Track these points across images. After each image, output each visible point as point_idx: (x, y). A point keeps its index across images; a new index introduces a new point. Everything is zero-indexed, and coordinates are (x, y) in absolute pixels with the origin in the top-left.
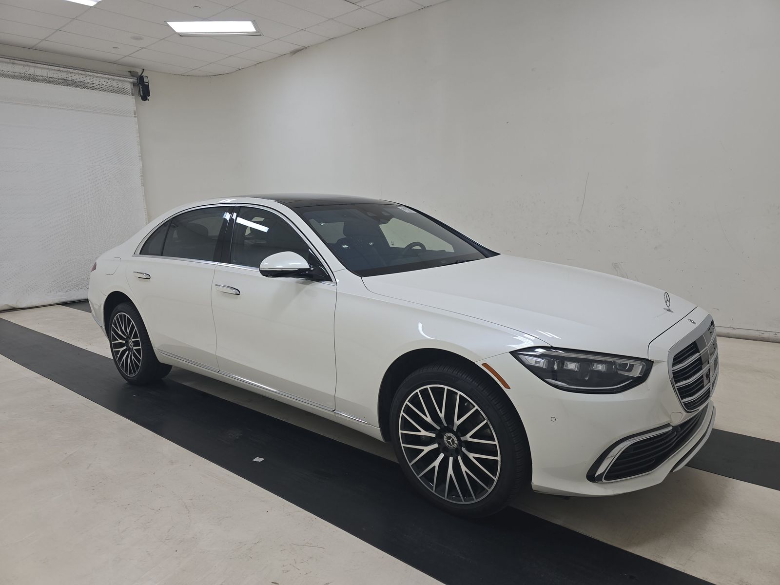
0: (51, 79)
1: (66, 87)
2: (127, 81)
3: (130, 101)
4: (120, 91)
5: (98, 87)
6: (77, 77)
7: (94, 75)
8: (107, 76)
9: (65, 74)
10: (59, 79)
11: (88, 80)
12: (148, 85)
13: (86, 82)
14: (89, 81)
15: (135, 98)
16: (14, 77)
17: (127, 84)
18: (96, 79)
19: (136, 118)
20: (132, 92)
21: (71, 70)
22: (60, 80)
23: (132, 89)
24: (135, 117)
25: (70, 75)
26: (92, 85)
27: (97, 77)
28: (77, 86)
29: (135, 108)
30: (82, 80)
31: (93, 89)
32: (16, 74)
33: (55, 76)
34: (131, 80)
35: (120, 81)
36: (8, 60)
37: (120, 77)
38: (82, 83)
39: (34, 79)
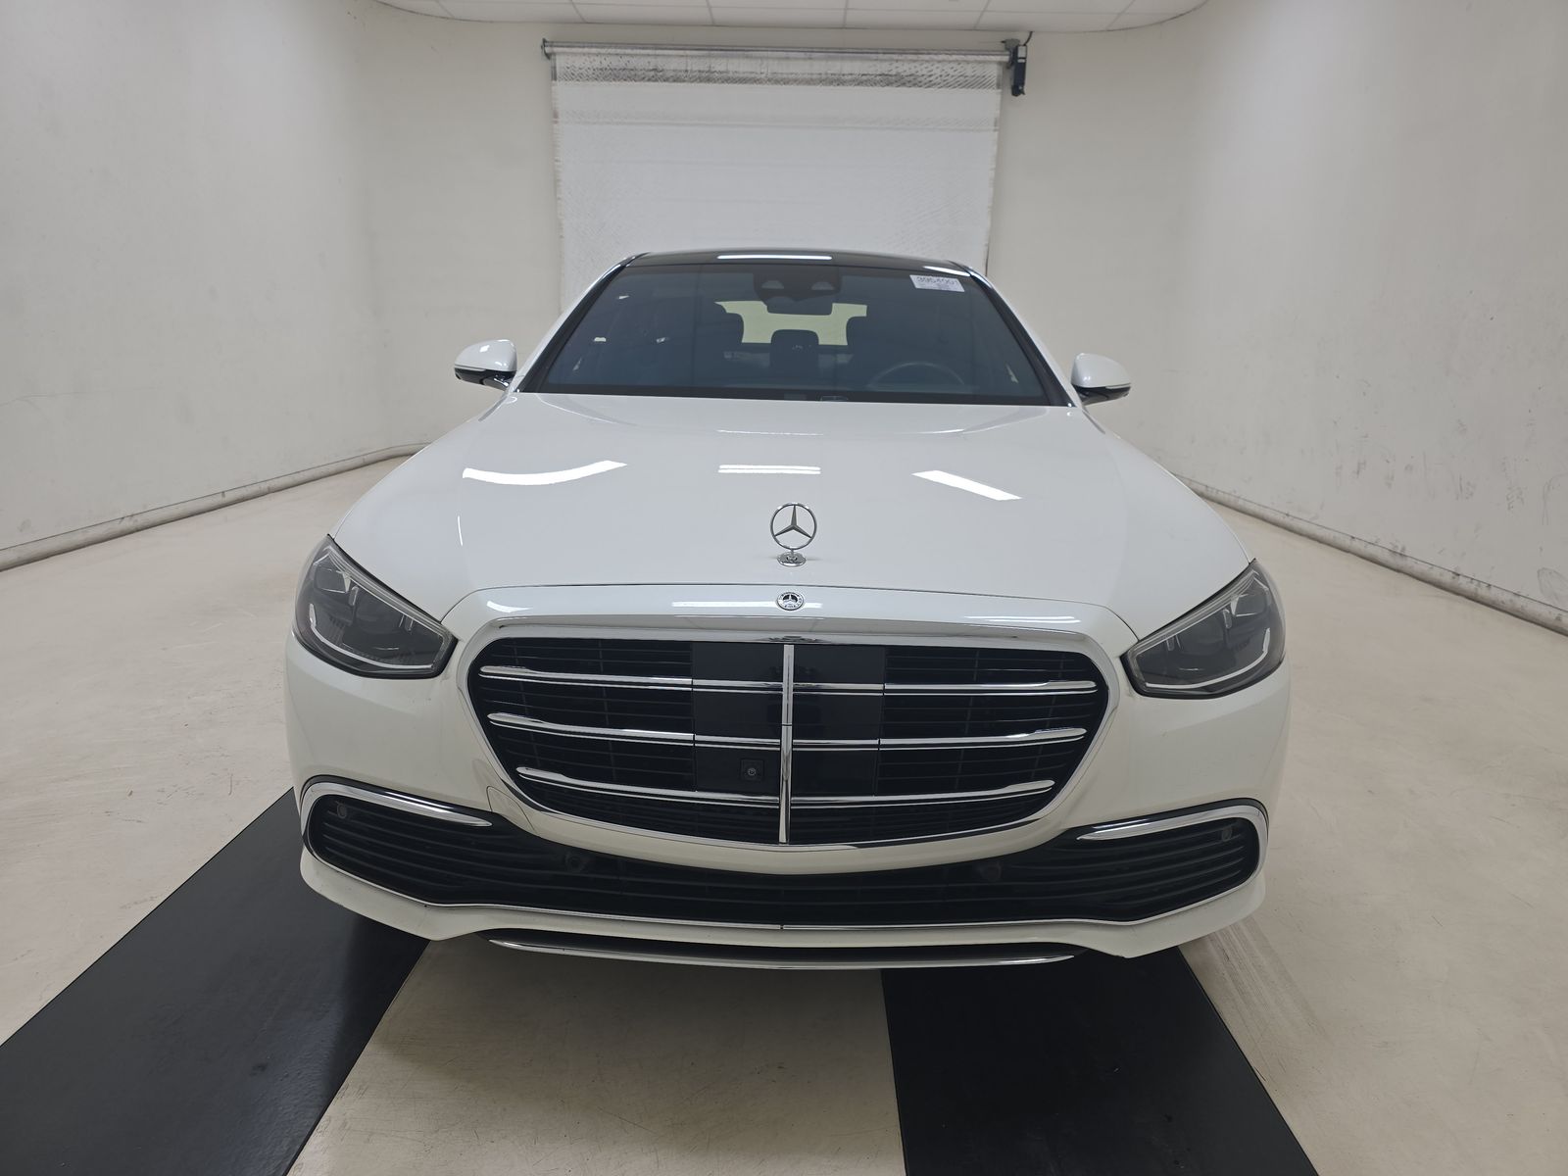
0: (864, 78)
1: (887, 88)
2: (990, 62)
3: (991, 100)
4: (977, 83)
5: (939, 80)
6: (904, 67)
7: (933, 60)
8: (954, 57)
9: (887, 63)
10: (876, 76)
11: (921, 69)
12: (1024, 64)
13: (920, 73)
14: (925, 72)
15: (1002, 93)
16: (810, 82)
17: (992, 68)
18: (937, 65)
19: (996, 133)
20: (998, 80)
21: (895, 57)
22: (878, 78)
23: (999, 76)
24: (995, 130)
25: (895, 64)
26: (928, 79)
27: (939, 62)
28: (904, 84)
29: (998, 112)
30: (913, 71)
31: (930, 84)
32: (814, 77)
33: (871, 71)
34: (998, 58)
35: (980, 62)
36: (802, 55)
37: (978, 55)
38: (912, 78)
39: (838, 81)
